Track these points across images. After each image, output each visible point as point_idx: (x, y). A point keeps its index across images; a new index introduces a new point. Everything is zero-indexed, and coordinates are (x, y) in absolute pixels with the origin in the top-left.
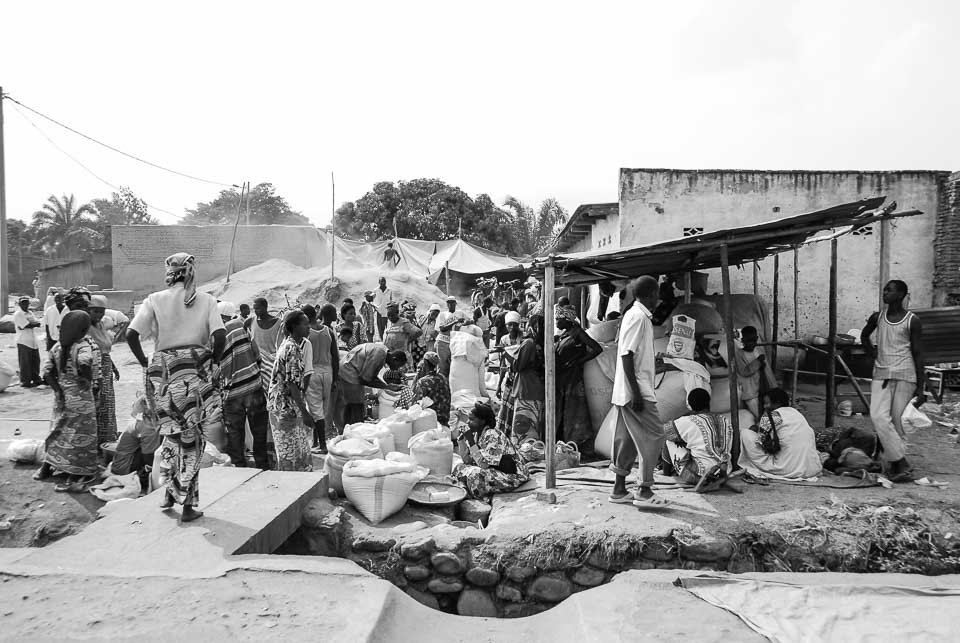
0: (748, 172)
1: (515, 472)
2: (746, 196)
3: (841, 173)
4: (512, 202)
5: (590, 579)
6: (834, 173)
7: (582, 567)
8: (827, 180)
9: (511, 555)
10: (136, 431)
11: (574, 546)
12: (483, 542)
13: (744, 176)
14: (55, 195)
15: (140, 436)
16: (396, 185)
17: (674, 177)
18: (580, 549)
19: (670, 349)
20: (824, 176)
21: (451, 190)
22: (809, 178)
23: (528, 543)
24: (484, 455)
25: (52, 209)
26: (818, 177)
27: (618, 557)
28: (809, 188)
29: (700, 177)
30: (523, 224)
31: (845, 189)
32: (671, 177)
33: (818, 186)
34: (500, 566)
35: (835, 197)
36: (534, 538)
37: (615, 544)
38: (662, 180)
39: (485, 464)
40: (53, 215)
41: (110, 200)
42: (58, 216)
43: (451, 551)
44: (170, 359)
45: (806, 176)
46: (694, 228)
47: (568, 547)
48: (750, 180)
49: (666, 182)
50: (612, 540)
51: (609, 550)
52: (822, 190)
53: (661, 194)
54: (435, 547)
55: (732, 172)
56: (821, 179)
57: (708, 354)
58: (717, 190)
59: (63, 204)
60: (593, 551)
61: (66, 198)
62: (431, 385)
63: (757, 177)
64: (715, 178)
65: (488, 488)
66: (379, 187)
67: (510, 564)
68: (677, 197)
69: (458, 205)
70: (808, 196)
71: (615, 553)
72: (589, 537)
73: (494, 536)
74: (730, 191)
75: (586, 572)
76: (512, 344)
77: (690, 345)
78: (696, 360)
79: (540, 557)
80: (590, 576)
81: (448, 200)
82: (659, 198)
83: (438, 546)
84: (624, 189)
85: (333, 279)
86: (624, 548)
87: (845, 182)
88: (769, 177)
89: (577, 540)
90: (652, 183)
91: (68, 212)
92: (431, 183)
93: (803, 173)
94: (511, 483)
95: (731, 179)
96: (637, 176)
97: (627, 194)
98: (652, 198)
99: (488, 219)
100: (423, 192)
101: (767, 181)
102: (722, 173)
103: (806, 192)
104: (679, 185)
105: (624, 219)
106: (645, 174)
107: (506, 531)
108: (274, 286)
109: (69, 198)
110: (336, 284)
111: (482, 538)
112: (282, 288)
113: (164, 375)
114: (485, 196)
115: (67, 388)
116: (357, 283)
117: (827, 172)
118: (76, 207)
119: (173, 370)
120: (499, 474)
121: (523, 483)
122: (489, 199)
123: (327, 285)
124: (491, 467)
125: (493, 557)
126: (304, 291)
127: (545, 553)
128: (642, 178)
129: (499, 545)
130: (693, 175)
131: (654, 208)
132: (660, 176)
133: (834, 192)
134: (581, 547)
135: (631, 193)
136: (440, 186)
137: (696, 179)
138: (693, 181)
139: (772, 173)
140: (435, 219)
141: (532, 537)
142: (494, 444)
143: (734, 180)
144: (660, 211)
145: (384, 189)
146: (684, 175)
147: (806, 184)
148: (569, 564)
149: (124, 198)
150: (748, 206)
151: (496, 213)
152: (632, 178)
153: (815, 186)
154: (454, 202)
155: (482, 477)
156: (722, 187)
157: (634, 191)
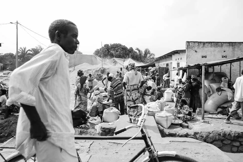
0: (218, 42)
1: (191, 115)
2: (217, 48)
3: (241, 42)
4: (138, 49)
5: (227, 143)
6: (239, 43)
7: (225, 139)
8: (237, 44)
9: (207, 136)
10: (97, 106)
11: (223, 134)
12: (198, 133)
13: (217, 43)
14: (21, 47)
15: (98, 107)
16: (109, 45)
17: (200, 43)
18: (225, 135)
19: (222, 85)
20: (237, 43)
21: (123, 46)
22: (233, 44)
23: (211, 133)
24: (184, 111)
25: (21, 51)
26: (235, 43)
27: (235, 137)
28: (233, 46)
29: (206, 44)
30: (140, 54)
31: (242, 46)
32: (199, 43)
33: (235, 46)
34: (205, 139)
35: (239, 48)
36: (212, 132)
37: (234, 134)
38: (197, 44)
39: (185, 114)
40: (21, 52)
41: (36, 48)
42: (22, 52)
43: (193, 135)
44: (132, 88)
45: (232, 43)
46: (204, 56)
47: (222, 135)
48: (218, 44)
49: (198, 45)
50: (233, 133)
51: (233, 135)
52: (236, 47)
53: (196, 48)
54: (188, 135)
55: (214, 42)
56: (236, 44)
57: (231, 87)
58: (210, 47)
59: (23, 49)
60: (228, 135)
61: (24, 48)
62: (160, 94)
63: (220, 44)
64: (210, 44)
65: (185, 120)
66: (105, 46)
67: (207, 139)
68: (200, 48)
69: (125, 50)
70: (232, 48)
71: (234, 136)
72: (226, 132)
73: (201, 132)
74: (213, 47)
75: (226, 141)
76: (180, 84)
77: (227, 84)
78: (228, 88)
79: (215, 137)
80: (227, 142)
81: (122, 49)
82: (196, 49)
83: (189, 134)
84: (187, 46)
85: (102, 68)
86: (237, 134)
87: (242, 45)
88: (223, 44)
89: (223, 133)
90: (194, 45)
91: (25, 51)
92: (118, 44)
93: (231, 42)
94: (190, 118)
95: (213, 44)
96: (190, 43)
97: (188, 47)
98: (194, 48)
99: (132, 53)
100: (116, 47)
101: (222, 45)
102: (211, 42)
103: (232, 47)
104: (201, 46)
105: (187, 54)
106: (193, 43)
107: (204, 131)
108: (88, 69)
109: (25, 48)
110: (103, 69)
111: (198, 132)
112: (90, 70)
113: (130, 91)
114: (131, 48)
115: (81, 95)
116: (108, 69)
117: (237, 42)
118: (26, 50)
119: (133, 90)
120: (188, 116)
121: (193, 118)
122: (132, 48)
123: (101, 69)
124: (186, 114)
125: (203, 137)
126: (95, 71)
127: (216, 136)
128: (192, 44)
129: (203, 134)
130: (204, 43)
131: (195, 51)
132: (196, 43)
133: (239, 47)
134: (225, 134)
135: (189, 47)
136: (120, 45)
137: (205, 44)
138: (204, 44)
139: (224, 43)
140: (120, 53)
141: (211, 132)
142: (187, 109)
143: (214, 44)
144: (196, 52)
145: (107, 46)
146: (202, 43)
147: (232, 45)
148: (222, 139)
149: (39, 48)
150: (217, 51)
151: (134, 52)
152: (189, 44)
153: (234, 46)
154: (124, 49)
155: (184, 117)
156: (211, 46)
157: (190, 47)
